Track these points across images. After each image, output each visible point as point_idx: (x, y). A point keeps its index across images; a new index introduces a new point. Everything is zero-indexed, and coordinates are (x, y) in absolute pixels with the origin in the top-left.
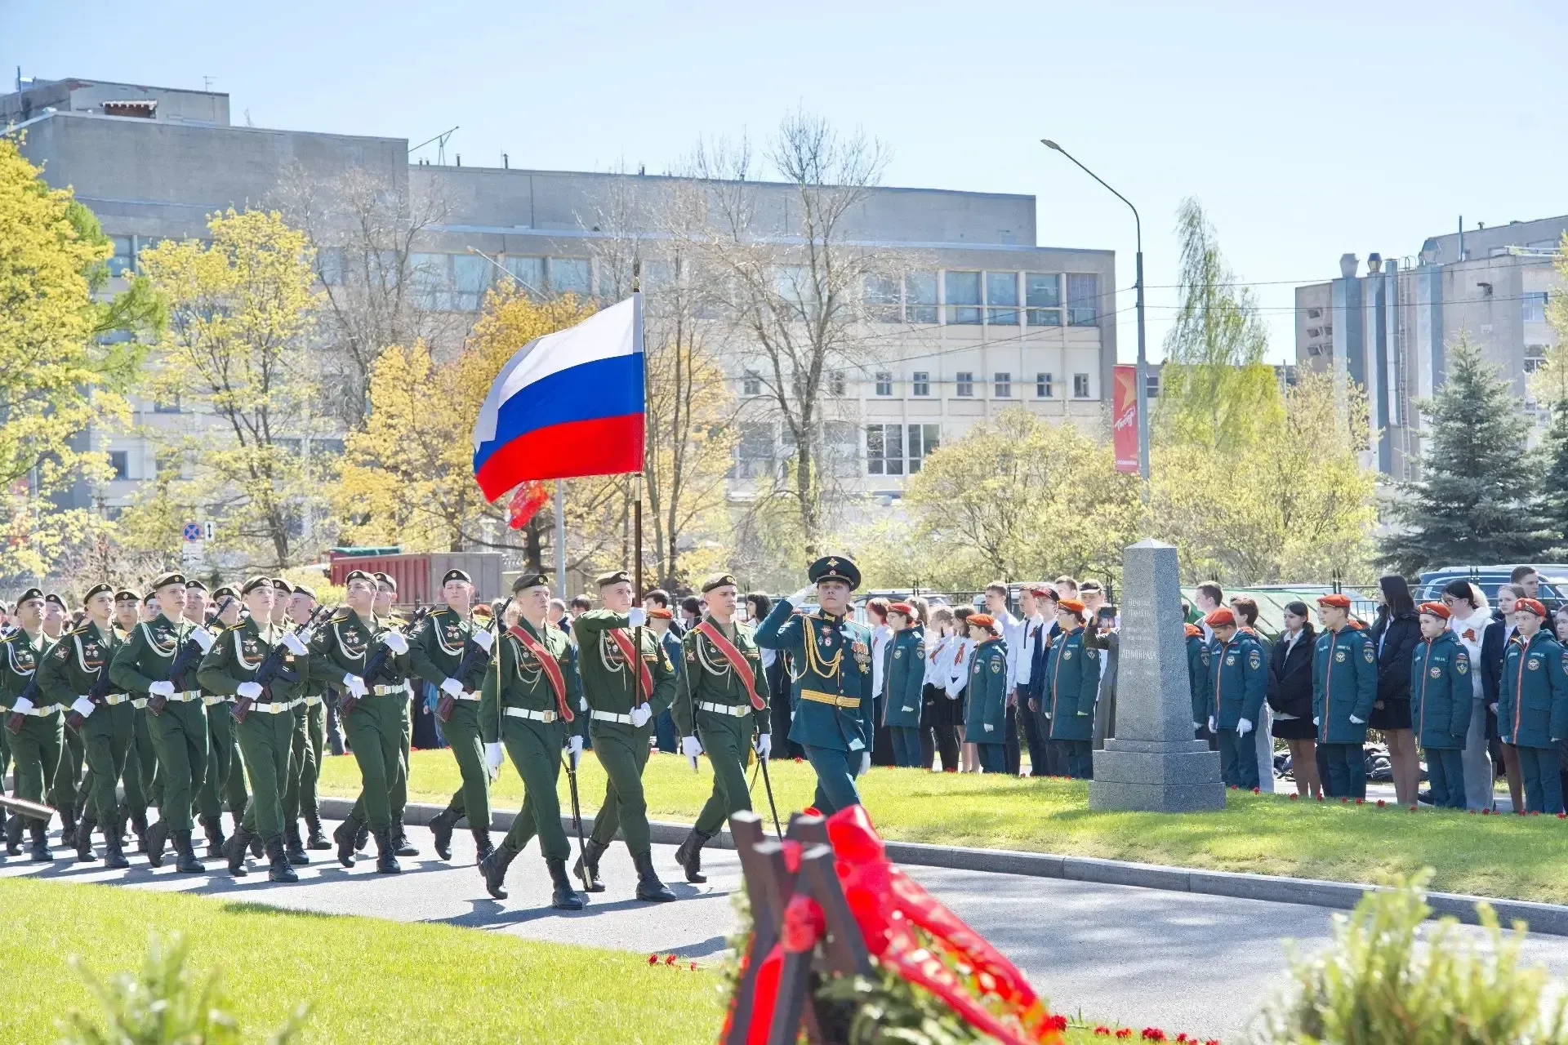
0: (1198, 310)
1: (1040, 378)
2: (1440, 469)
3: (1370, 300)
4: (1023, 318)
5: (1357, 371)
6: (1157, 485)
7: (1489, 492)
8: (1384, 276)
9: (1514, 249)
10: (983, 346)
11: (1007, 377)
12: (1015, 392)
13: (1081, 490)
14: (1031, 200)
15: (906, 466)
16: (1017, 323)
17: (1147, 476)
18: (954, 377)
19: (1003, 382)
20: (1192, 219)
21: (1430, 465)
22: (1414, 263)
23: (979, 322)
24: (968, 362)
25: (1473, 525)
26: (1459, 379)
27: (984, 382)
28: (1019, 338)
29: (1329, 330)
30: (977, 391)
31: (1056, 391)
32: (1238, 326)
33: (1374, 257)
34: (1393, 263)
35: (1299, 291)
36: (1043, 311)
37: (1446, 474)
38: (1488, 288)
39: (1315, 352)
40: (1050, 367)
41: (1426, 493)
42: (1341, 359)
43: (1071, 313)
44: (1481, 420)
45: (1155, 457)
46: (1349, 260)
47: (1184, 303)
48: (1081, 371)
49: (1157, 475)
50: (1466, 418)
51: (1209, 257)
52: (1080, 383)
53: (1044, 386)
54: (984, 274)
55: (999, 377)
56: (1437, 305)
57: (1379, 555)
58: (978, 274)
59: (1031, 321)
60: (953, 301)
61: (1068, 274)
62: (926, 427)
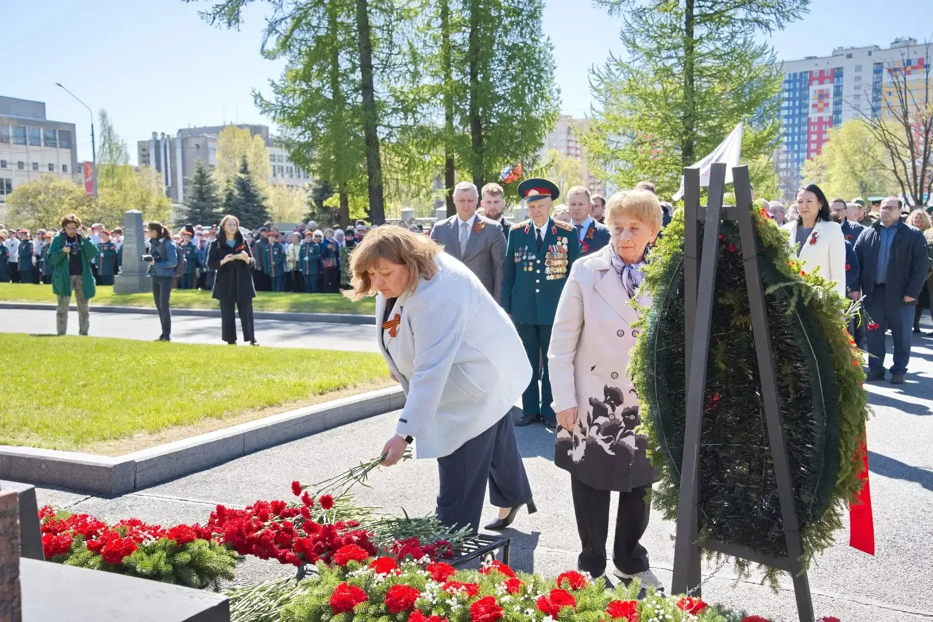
0: (107, 145)
1: (50, 165)
2: (193, 199)
3: (162, 146)
4: (42, 144)
5: (158, 168)
6: (101, 201)
7: (208, 207)
8: (166, 140)
9: (205, 135)
10: (27, 152)
11: (37, 164)
12: (40, 169)
13: (74, 201)
14: (43, 104)
15: (5, 192)
16: (40, 145)
17: (97, 197)
18: (17, 162)
19: (35, 166)
20: (103, 116)
21: (190, 197)
22: (175, 136)
23: (25, 144)
24: (22, 158)
25: (203, 216)
26: (198, 172)
27: (28, 165)
28: (41, 151)
29: (149, 155)
30: (26, 168)
31: (56, 170)
32: (120, 152)
33: (163, 134)
34: (169, 136)
35: (139, 142)
36: (50, 142)
37: (195, 201)
38: (198, 146)
39: (144, 162)
40: (53, 161)
41: (189, 206)
42: (153, 164)
43: (60, 143)
44: (205, 184)
45: (99, 191)
46: (155, 134)
47: (102, 144)
48: (65, 164)
49: (100, 198)
50: (201, 183)
51: (110, 130)
52: (64, 168)
53: (51, 167)
54: (27, 128)
55: (34, 164)
56: (183, 148)
57: (174, 225)
58: (25, 128)
59: (46, 145)
60: (16, 136)
61: (59, 131)
62: (6, 180)
